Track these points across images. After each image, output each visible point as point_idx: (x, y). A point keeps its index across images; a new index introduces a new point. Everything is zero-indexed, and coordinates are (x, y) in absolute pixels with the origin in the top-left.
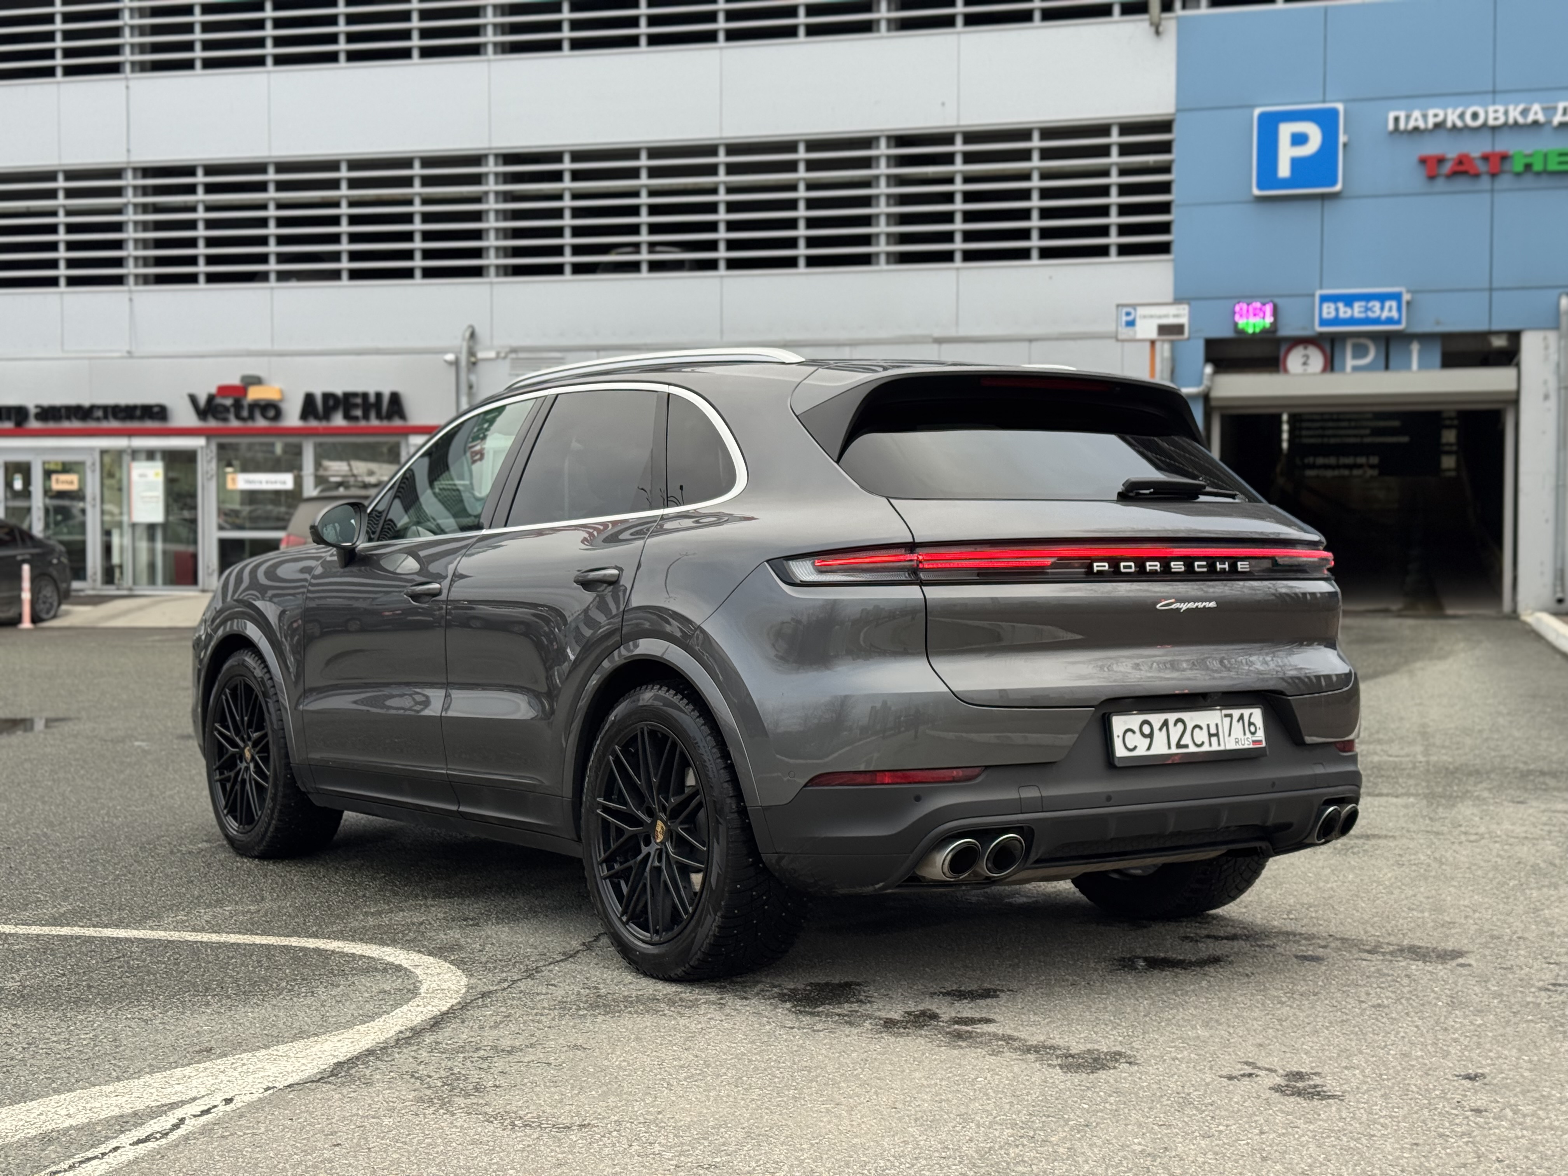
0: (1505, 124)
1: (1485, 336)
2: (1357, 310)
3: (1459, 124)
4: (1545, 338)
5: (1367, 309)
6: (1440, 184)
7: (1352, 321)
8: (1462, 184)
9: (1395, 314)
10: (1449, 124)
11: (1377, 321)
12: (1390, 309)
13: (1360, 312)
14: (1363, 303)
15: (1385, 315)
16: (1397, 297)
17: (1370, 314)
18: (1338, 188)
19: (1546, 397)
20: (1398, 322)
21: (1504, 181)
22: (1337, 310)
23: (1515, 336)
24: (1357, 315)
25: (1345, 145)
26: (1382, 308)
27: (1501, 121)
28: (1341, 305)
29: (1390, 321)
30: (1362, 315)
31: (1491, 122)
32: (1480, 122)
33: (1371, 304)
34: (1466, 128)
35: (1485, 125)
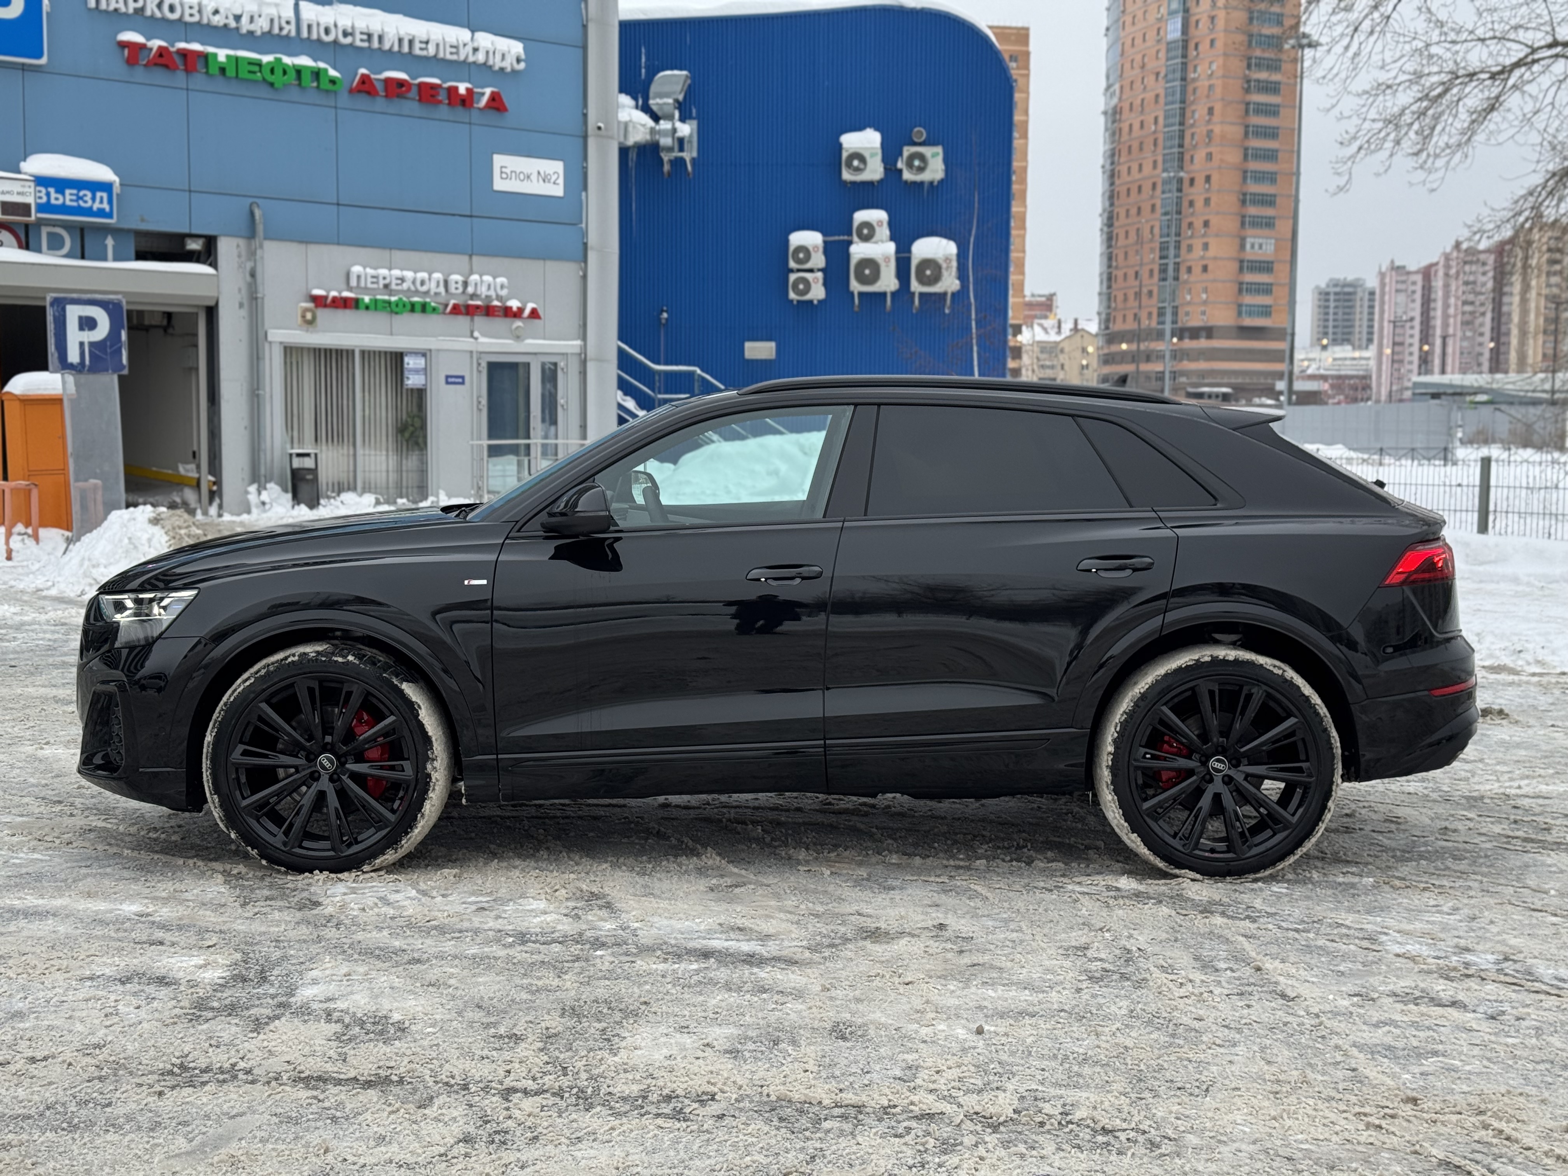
0: (199, 23)
1: (182, 238)
2: (69, 197)
3: (158, 14)
4: (238, 246)
5: (79, 198)
6: (139, 73)
7: (63, 209)
8: (160, 76)
9: (106, 206)
10: (148, 13)
11: (89, 212)
12: (101, 202)
13: (71, 200)
14: (75, 192)
15: (96, 206)
16: (106, 187)
17: (81, 203)
18: (43, 61)
19: (241, 305)
20: (110, 215)
21: (198, 80)
22: (48, 194)
23: (211, 242)
24: (68, 203)
25: (48, 13)
26: (94, 199)
27: (196, 18)
28: (52, 190)
29: (101, 213)
30: (75, 204)
31: (187, 19)
32: (175, 16)
33: (82, 193)
34: (164, 20)
35: (180, 20)
